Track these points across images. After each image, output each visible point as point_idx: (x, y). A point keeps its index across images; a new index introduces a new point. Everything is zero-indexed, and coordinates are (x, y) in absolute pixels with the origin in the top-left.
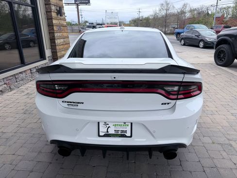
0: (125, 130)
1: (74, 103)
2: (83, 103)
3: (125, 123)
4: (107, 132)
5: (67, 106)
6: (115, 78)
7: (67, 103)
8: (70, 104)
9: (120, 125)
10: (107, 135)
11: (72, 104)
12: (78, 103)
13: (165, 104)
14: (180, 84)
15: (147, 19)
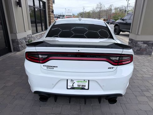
0: (84, 85)
1: (51, 66)
2: (57, 67)
3: (84, 80)
4: (73, 86)
5: (46, 69)
6: (79, 51)
7: (46, 67)
8: (48, 67)
9: (81, 82)
10: (73, 88)
11: (50, 67)
12: (54, 67)
13: (110, 68)
14: (120, 55)
15: (89, 13)
